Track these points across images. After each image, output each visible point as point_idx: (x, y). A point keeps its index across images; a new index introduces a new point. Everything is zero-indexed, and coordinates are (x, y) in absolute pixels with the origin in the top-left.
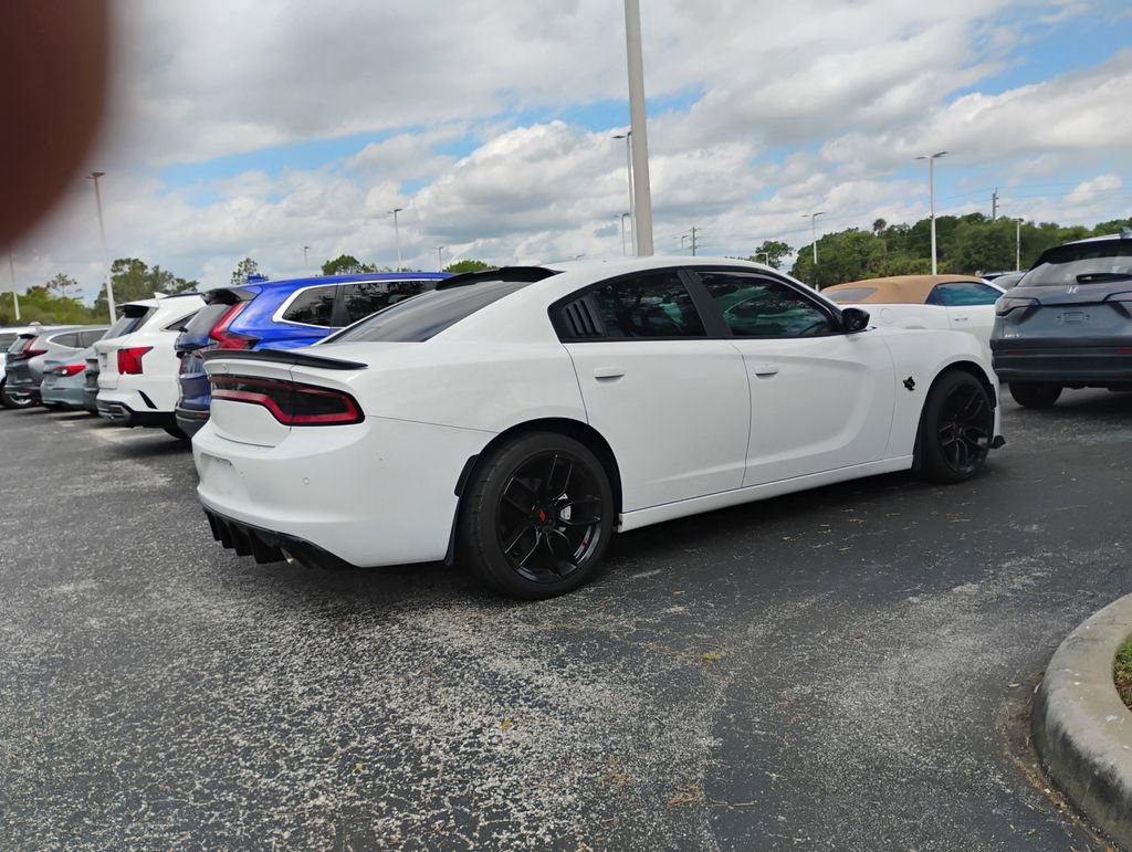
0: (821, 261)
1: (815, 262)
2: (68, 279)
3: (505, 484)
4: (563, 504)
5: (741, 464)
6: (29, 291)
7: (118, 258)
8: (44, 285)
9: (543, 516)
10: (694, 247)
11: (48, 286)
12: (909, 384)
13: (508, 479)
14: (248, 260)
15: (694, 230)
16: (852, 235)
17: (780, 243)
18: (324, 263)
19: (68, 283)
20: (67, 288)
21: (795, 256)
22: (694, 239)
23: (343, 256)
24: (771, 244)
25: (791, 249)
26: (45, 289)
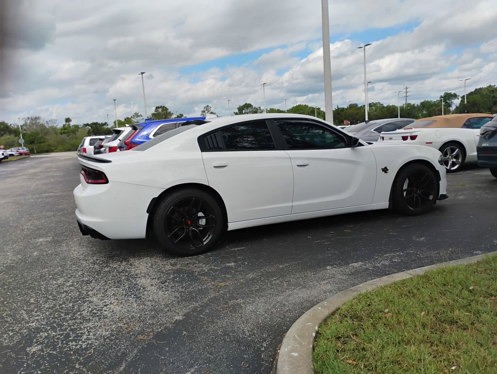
0: (468, 102)
1: (466, 103)
2: (139, 114)
3: (169, 209)
4: (201, 218)
5: (290, 204)
6: (125, 120)
7: (157, 106)
8: (130, 117)
9: (189, 223)
10: (406, 96)
11: (132, 117)
12: (385, 170)
13: (170, 207)
14: (208, 106)
15: (407, 88)
16: (490, 89)
17: (453, 93)
18: (238, 107)
19: (139, 116)
20: (138, 118)
21: (460, 99)
22: (407, 92)
23: (246, 103)
24: (448, 93)
25: (459, 96)
26: (130, 119)
